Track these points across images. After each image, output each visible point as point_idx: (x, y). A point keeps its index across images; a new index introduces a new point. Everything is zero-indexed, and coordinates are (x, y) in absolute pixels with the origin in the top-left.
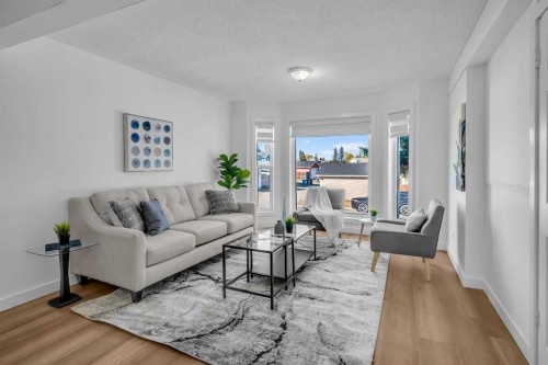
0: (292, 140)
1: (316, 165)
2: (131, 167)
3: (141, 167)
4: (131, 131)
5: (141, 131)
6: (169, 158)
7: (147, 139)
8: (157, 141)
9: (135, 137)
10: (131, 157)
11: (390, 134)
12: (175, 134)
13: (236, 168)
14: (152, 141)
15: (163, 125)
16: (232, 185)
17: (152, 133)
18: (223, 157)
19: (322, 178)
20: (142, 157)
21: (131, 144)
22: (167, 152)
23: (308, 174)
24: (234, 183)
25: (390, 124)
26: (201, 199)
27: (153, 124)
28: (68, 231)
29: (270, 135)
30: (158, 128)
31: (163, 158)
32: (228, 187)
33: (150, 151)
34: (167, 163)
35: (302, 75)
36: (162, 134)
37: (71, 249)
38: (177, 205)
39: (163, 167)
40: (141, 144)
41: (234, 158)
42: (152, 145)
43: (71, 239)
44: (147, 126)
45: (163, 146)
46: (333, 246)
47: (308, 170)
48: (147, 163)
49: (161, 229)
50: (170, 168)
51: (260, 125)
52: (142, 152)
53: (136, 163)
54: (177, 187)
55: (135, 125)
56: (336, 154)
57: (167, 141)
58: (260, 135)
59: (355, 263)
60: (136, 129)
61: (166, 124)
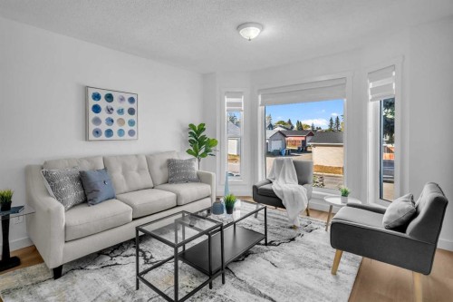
0: (261, 109)
1: (311, 134)
2: (91, 136)
3: (103, 136)
4: (92, 102)
5: (103, 103)
6: (134, 128)
7: (110, 110)
8: (121, 112)
9: (97, 109)
10: (92, 127)
11: (370, 97)
12: (140, 106)
13: (204, 137)
14: (115, 112)
15: (127, 97)
16: (200, 153)
17: (115, 105)
18: (192, 126)
19: (315, 146)
20: (103, 127)
21: (92, 115)
22: (132, 123)
23: (304, 142)
24: (202, 151)
25: (371, 85)
26: (161, 168)
27: (116, 96)
28: (10, 197)
29: (239, 104)
30: (122, 99)
31: (127, 128)
32: (196, 155)
33: (112, 121)
34: (132, 133)
35: (252, 33)
36: (126, 105)
37: (11, 215)
38: (134, 174)
39: (126, 136)
40: (103, 115)
41: (202, 128)
42: (115, 116)
43: (12, 206)
44: (109, 98)
45: (127, 117)
46: (293, 227)
47: (303, 139)
48: (109, 133)
49: (99, 199)
50: (135, 137)
51: (230, 94)
52: (104, 121)
53: (97, 133)
54: (137, 156)
55: (97, 97)
56: (332, 123)
57: (131, 112)
58: (229, 104)
59: (314, 257)
60: (97, 102)
61: (130, 96)
